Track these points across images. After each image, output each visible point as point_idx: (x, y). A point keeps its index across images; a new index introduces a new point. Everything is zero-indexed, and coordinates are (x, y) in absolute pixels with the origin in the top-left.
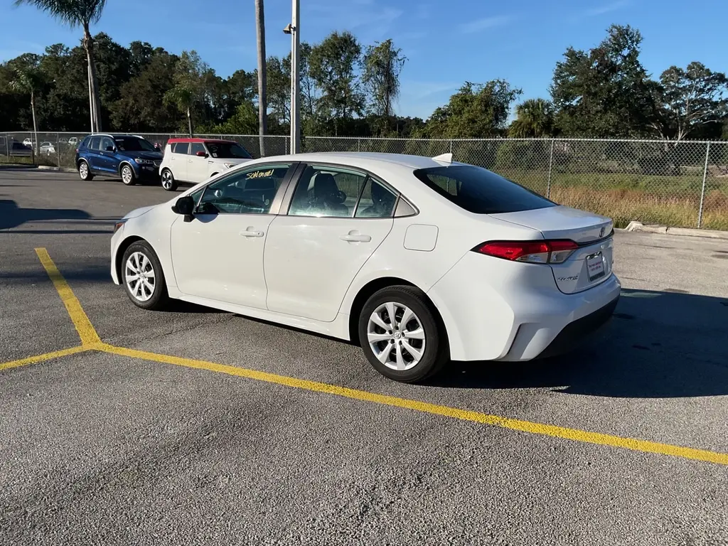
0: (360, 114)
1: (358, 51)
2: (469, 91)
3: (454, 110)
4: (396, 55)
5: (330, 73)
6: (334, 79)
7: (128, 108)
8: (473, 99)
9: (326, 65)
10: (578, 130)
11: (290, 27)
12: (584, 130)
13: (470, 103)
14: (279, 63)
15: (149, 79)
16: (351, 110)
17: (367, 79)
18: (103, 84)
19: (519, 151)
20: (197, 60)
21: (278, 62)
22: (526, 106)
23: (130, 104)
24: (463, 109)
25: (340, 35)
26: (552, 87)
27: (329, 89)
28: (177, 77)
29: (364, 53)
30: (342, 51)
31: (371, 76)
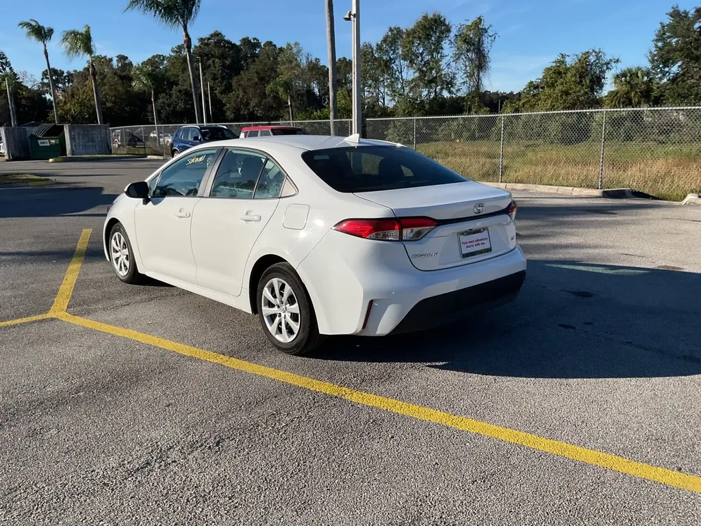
0: (450, 92)
1: (449, 30)
2: (563, 62)
3: (547, 83)
4: (486, 32)
5: (422, 54)
6: (426, 60)
7: (239, 99)
8: (567, 70)
9: (417, 46)
10: (679, 98)
11: (350, 14)
12: (685, 98)
13: (564, 75)
14: (373, 49)
15: (256, 72)
16: (442, 89)
17: (457, 58)
18: (217, 79)
19: (616, 122)
20: (299, 51)
21: (371, 47)
22: (624, 75)
23: (241, 96)
24: (556, 82)
25: (430, 16)
26: (651, 53)
27: (420, 70)
28: (281, 68)
29: (454, 32)
30: (433, 31)
31: (462, 54)
